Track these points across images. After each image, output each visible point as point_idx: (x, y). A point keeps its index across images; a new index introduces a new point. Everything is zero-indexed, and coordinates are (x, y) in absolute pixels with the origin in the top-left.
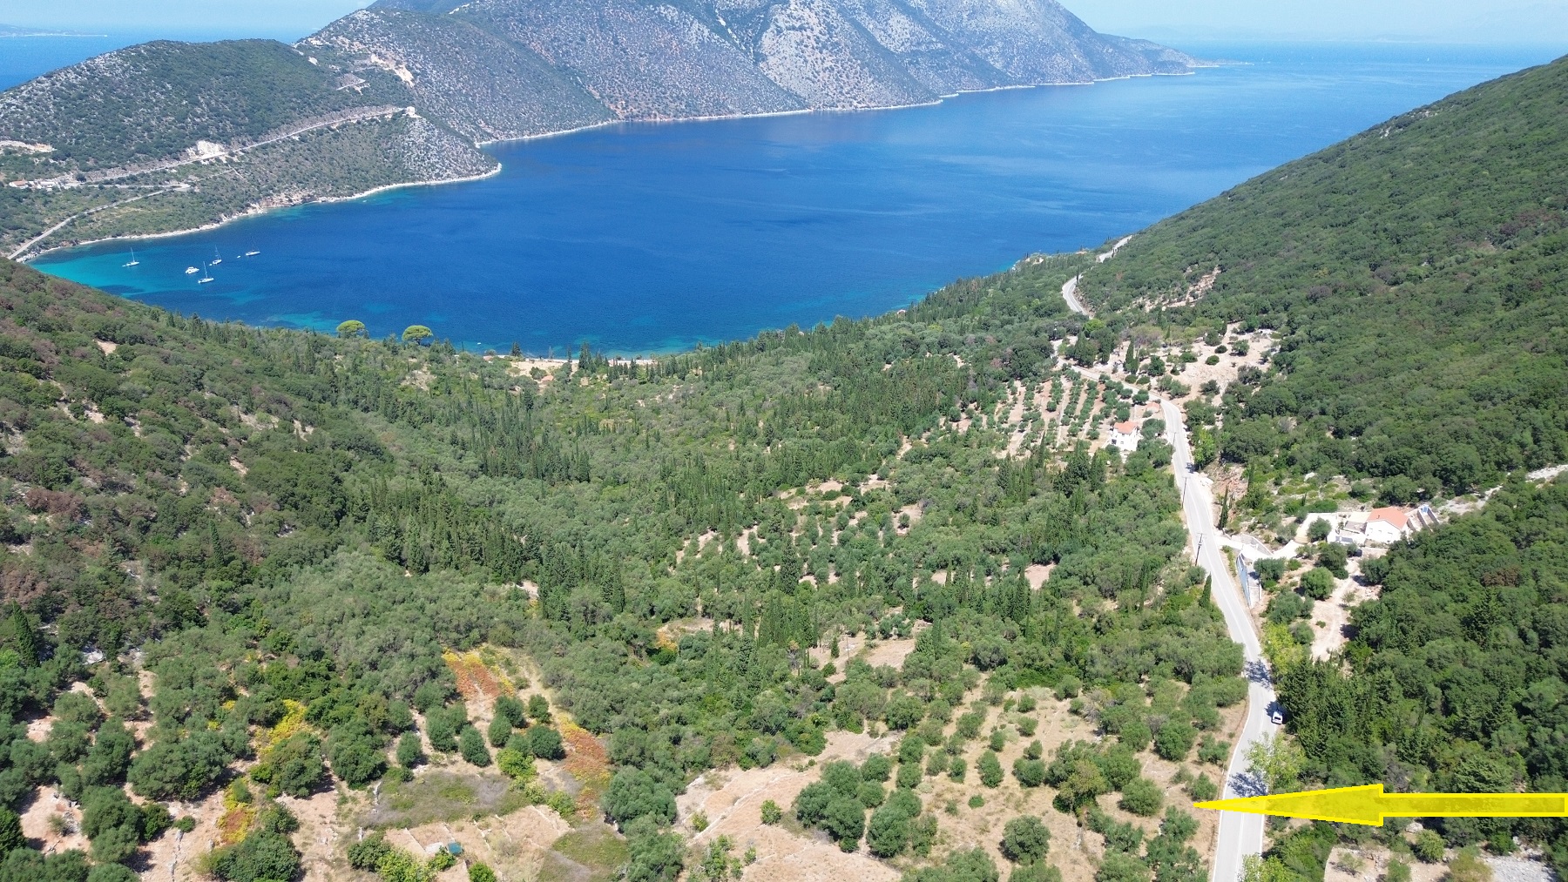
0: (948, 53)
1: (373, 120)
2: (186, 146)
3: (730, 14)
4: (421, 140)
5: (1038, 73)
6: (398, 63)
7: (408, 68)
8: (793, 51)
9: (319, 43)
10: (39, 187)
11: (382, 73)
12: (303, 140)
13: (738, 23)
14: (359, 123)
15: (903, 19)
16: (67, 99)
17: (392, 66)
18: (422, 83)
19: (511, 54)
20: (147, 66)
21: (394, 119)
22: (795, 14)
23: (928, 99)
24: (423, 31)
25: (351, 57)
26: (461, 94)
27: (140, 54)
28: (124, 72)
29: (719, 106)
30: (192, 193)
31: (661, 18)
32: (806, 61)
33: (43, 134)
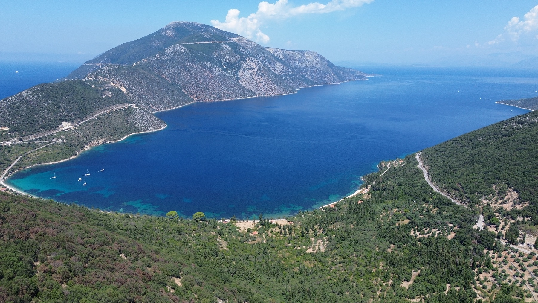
0: (295, 75)
1: (121, 109)
2: (59, 124)
3: (227, 64)
4: (140, 116)
5: (323, 81)
6: (121, 85)
7: (124, 87)
8: (250, 76)
9: (92, 79)
10: (5, 144)
11: (115, 89)
12: (98, 119)
13: (230, 67)
14: (116, 110)
15: (280, 64)
16: (12, 108)
17: (119, 86)
18: (129, 92)
19: (157, 80)
20: (41, 94)
21: (128, 109)
22: (248, 64)
23: (293, 92)
24: (127, 73)
25: (104, 84)
26: (143, 95)
27: (38, 90)
28: (33, 97)
29: (228, 96)
30: (63, 143)
31: (205, 66)
32: (254, 80)
33: (5, 123)
